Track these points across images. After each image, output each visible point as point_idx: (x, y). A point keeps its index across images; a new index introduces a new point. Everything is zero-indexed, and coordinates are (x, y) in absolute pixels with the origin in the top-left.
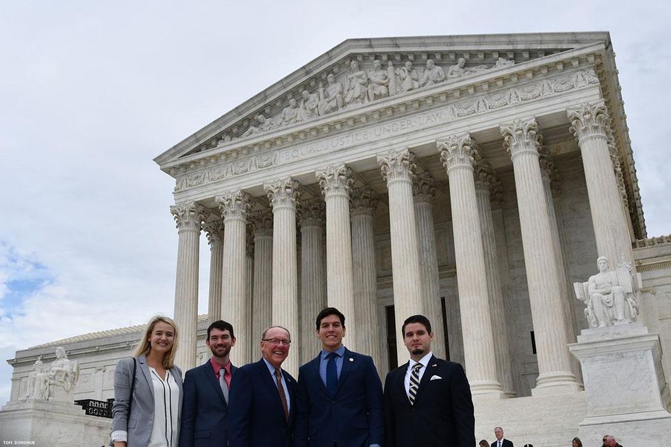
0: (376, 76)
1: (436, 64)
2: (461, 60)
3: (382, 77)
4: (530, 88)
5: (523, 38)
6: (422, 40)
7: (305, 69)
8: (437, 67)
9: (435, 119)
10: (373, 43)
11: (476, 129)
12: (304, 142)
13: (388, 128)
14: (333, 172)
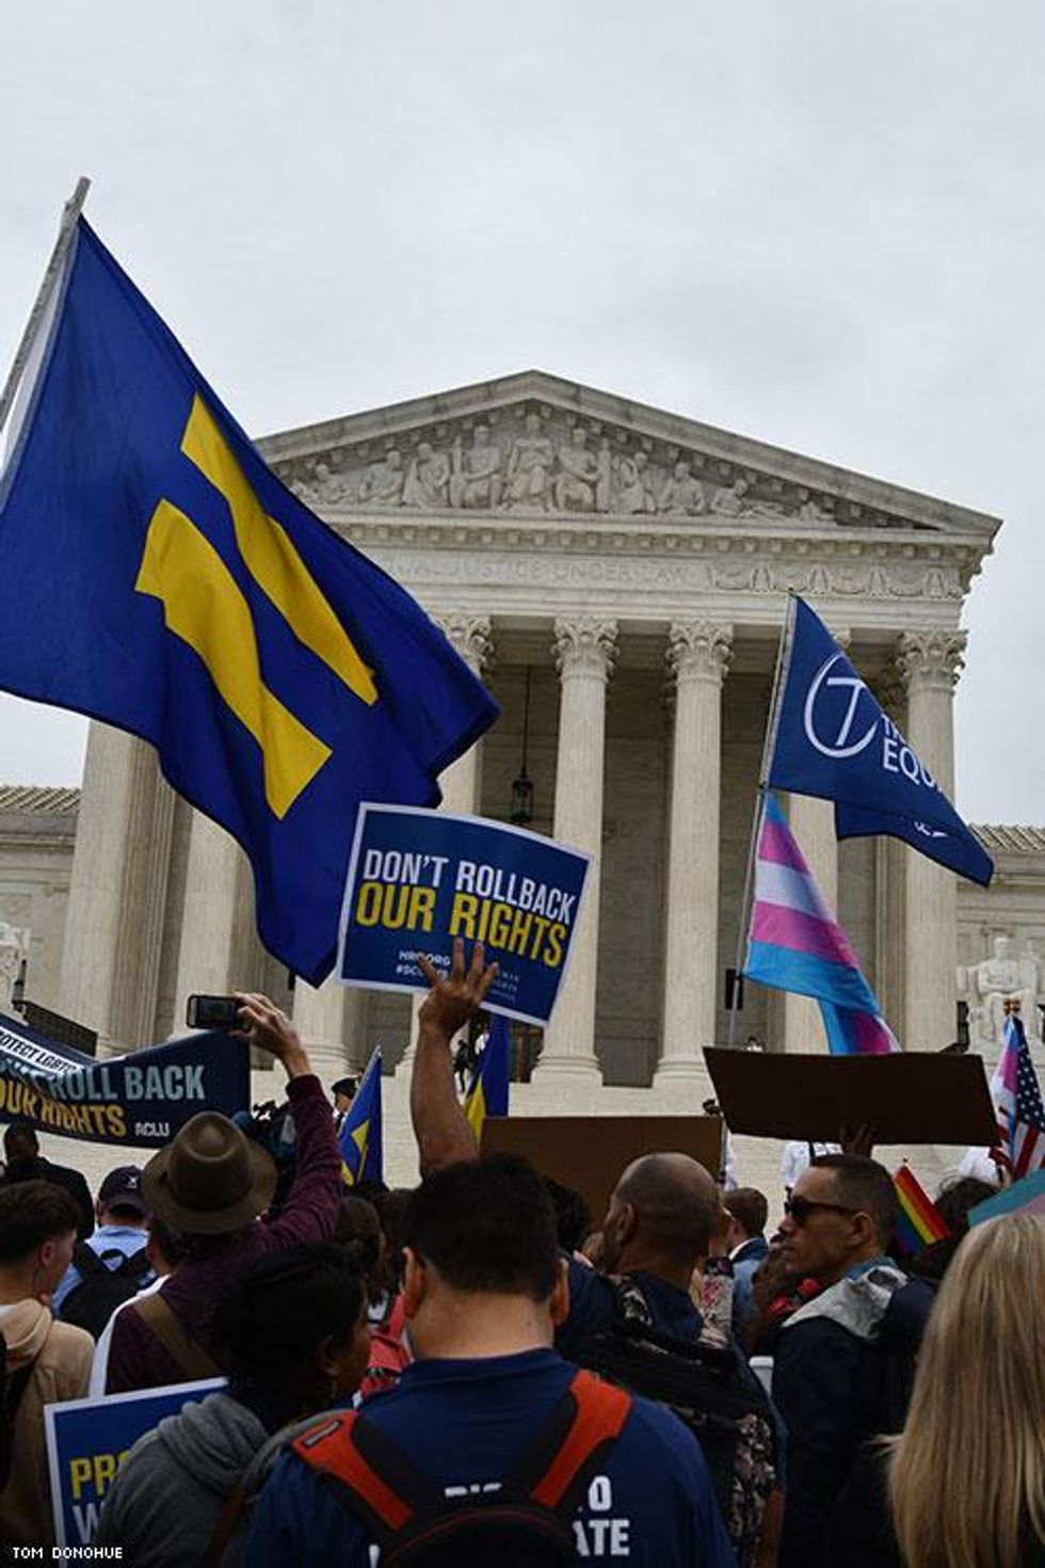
0: (575, 460)
1: (692, 474)
2: (741, 484)
3: (586, 467)
4: (850, 573)
5: (862, 484)
6: (679, 423)
7: (437, 402)
8: (693, 481)
9: (674, 578)
10: (583, 394)
11: (746, 619)
12: (408, 548)
13: (582, 570)
14: (463, 624)
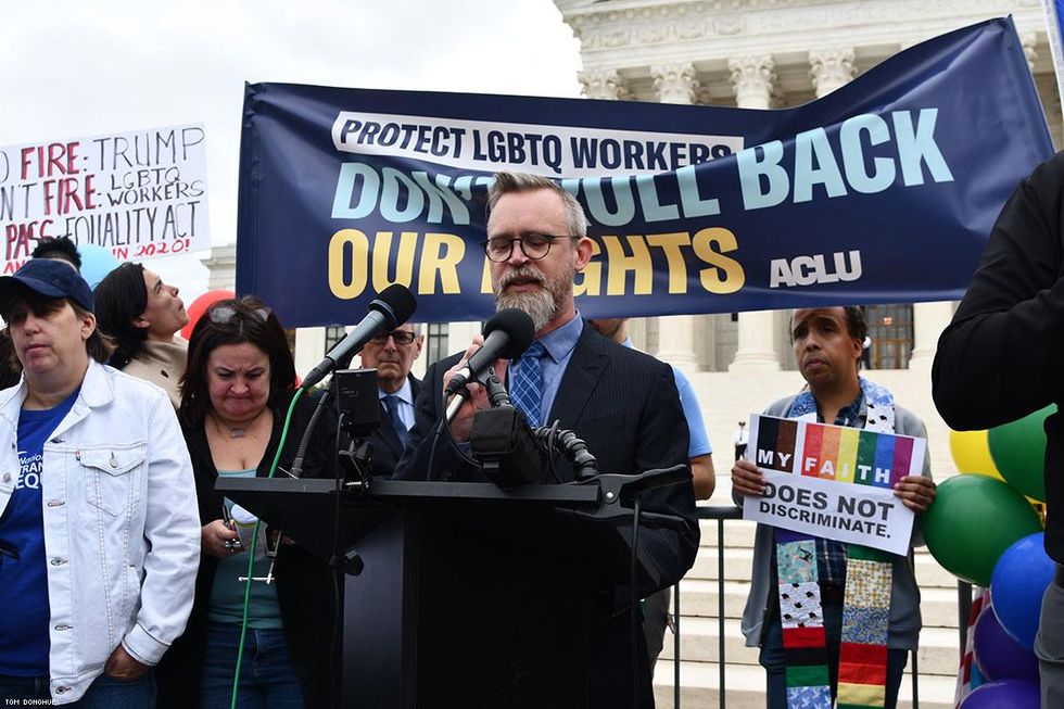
13: (917, 7)
14: (835, 55)
